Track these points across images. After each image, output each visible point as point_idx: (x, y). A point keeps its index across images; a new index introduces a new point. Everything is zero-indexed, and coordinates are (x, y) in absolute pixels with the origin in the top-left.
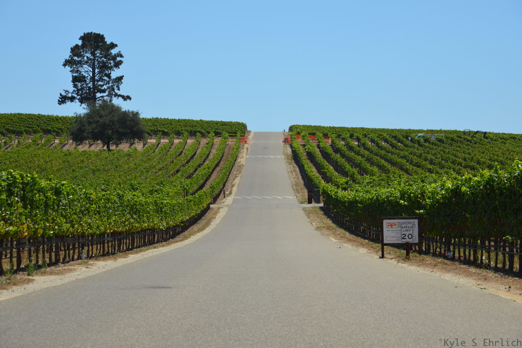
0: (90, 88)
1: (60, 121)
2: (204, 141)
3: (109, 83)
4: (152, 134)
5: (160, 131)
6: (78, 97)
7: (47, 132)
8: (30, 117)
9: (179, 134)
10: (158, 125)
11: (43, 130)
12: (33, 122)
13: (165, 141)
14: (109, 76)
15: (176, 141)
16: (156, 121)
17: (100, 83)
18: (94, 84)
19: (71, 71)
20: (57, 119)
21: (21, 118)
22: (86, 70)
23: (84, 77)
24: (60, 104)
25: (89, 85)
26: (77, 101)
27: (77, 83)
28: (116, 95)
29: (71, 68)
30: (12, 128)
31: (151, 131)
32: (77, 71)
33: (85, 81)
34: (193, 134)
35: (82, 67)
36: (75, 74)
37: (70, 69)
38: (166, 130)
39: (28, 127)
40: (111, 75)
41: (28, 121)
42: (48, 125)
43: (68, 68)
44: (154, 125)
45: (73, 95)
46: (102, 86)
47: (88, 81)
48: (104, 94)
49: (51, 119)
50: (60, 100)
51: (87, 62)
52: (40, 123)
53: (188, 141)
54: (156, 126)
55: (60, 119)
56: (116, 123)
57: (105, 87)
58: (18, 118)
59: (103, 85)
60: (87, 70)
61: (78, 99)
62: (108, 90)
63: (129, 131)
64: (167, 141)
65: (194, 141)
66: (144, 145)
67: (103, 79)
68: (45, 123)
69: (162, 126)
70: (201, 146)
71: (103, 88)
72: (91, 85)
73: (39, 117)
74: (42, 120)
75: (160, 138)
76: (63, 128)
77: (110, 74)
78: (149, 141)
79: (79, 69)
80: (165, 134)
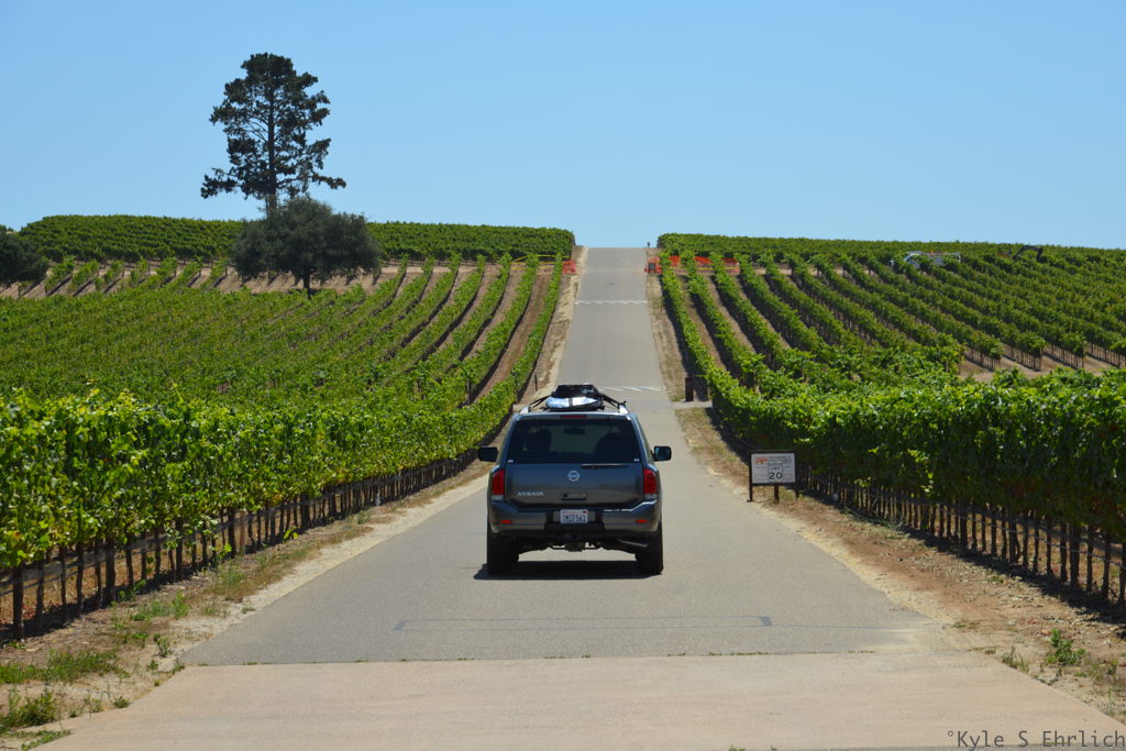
0: (263, 164)
1: (208, 231)
2: (492, 271)
3: (301, 154)
4: (389, 256)
5: (405, 251)
6: (241, 182)
7: (185, 254)
8: (149, 223)
9: (442, 256)
10: (401, 240)
11: (175, 249)
12: (156, 234)
13: (415, 270)
14: (301, 139)
15: (437, 270)
16: (395, 230)
17: (284, 154)
18: (271, 156)
19: (225, 131)
20: (202, 228)
21: (132, 227)
22: (256, 129)
23: (252, 142)
24: (206, 197)
25: (262, 158)
26: (238, 189)
27: (239, 155)
28: (316, 178)
29: (226, 124)
30: (116, 247)
31: (388, 250)
32: (239, 130)
33: (254, 151)
34: (469, 255)
35: (248, 121)
36: (233, 137)
37: (224, 127)
38: (416, 249)
39: (146, 244)
40: (306, 138)
41: (146, 233)
42: (185, 239)
43: (220, 125)
44: (392, 238)
45: (231, 178)
46: (287, 159)
47: (260, 150)
48: (292, 176)
49: (190, 227)
50: (206, 188)
51: (257, 112)
52: (170, 237)
53: (462, 270)
54: (397, 240)
55: (209, 227)
56: (322, 238)
57: (293, 161)
58: (126, 227)
59: (290, 157)
60: (256, 127)
61: (242, 186)
62: (300, 167)
63: (346, 253)
64: (419, 270)
65: (471, 269)
66: (376, 279)
67: (289, 146)
68: (179, 235)
69: (408, 241)
70: (486, 280)
71: (289, 164)
72: (265, 157)
73: (167, 223)
74: (174, 230)
75: (406, 265)
76: (215, 245)
77: (304, 135)
78: (384, 270)
79: (242, 126)
80: (416, 257)
